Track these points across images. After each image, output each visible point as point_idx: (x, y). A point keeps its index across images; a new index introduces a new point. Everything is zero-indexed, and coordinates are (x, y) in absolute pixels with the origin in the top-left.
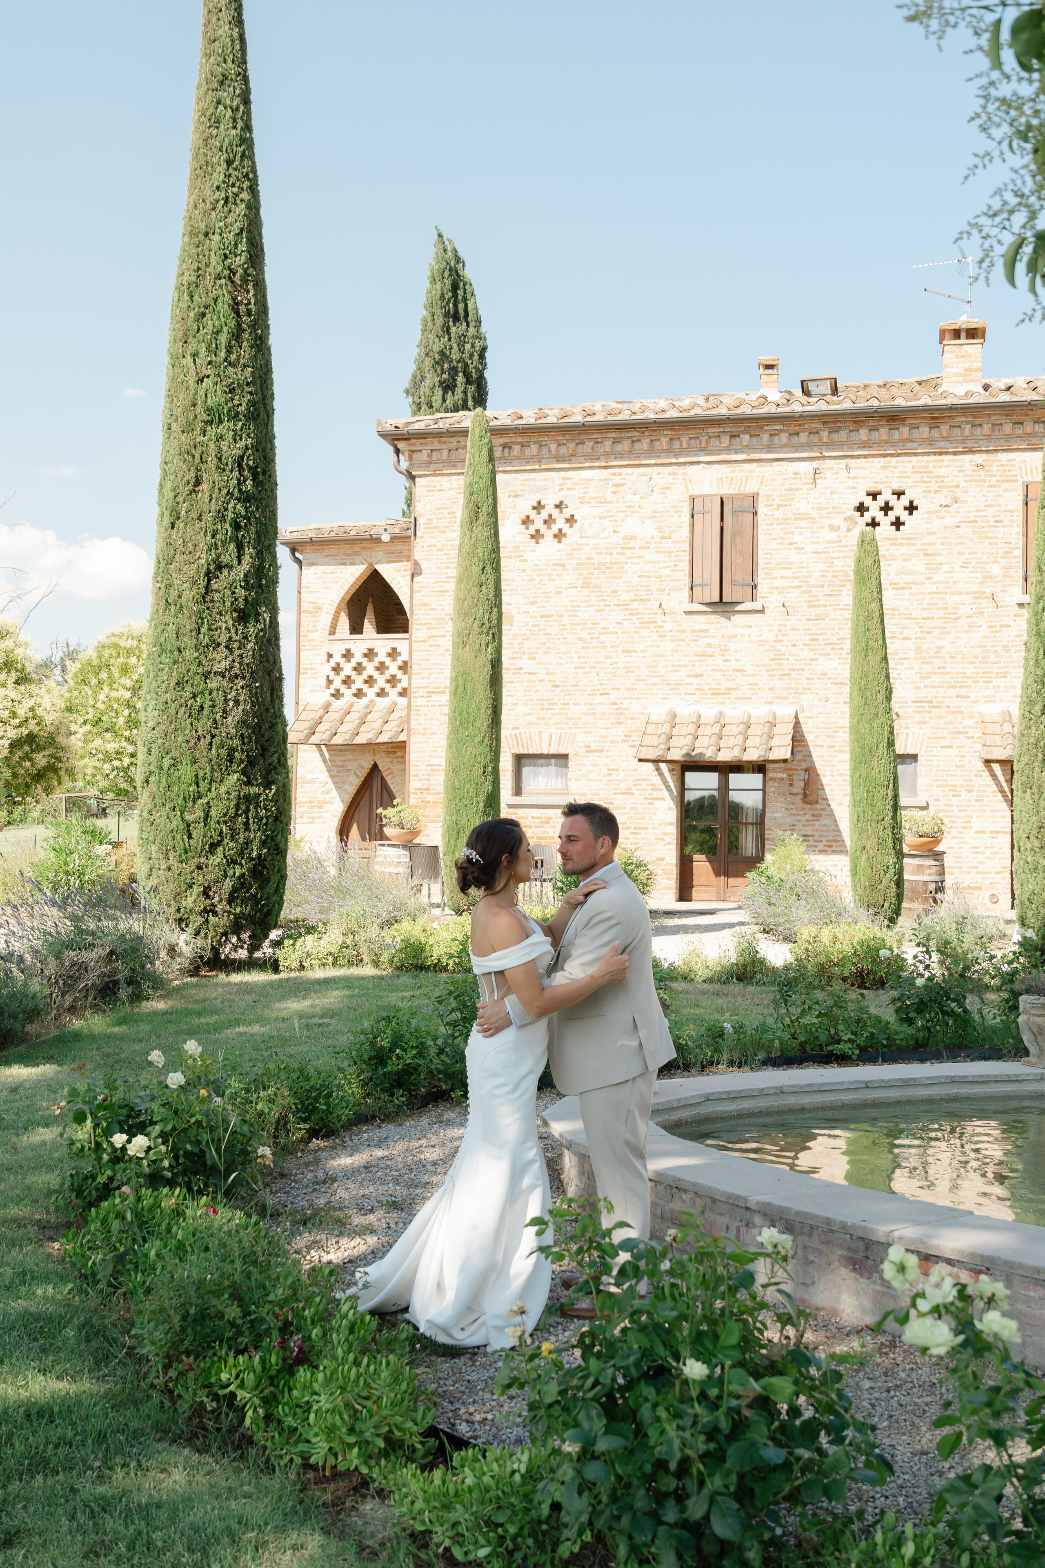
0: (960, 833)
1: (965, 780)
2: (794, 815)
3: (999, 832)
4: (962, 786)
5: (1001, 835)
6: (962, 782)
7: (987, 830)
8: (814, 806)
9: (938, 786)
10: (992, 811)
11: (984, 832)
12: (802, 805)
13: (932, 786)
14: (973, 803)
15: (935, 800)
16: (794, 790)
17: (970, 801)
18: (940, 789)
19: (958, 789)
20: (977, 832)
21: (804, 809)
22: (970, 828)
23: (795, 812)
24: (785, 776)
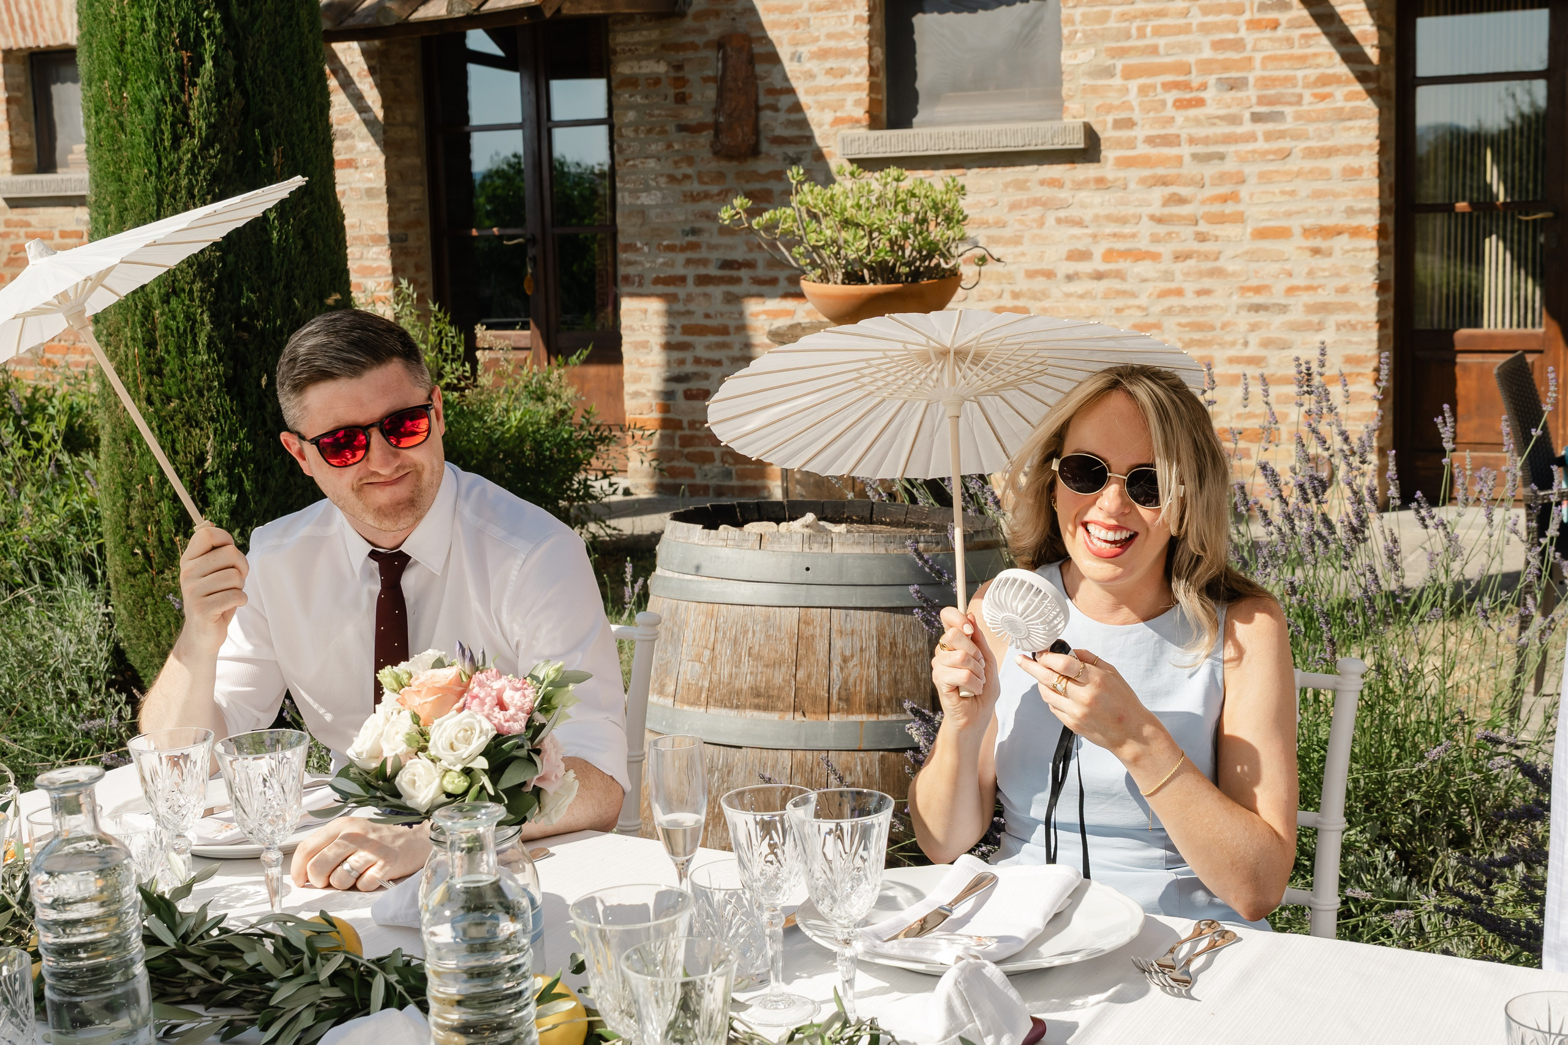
0: (1202, 238)
1: (1217, 45)
2: (694, 198)
3: (1338, 232)
4: (1206, 66)
5: (1342, 242)
6: (1207, 53)
7: (1295, 225)
8: (751, 165)
9: (1129, 73)
10: (1310, 153)
11: (1283, 233)
12: (714, 165)
13: (1109, 72)
14: (1247, 127)
15: (1119, 124)
16: (693, 115)
17: (1234, 120)
18: (1134, 85)
19: (1195, 79)
20: (1262, 234)
21: (720, 176)
22: (1239, 218)
23: (696, 187)
24: (661, 68)
